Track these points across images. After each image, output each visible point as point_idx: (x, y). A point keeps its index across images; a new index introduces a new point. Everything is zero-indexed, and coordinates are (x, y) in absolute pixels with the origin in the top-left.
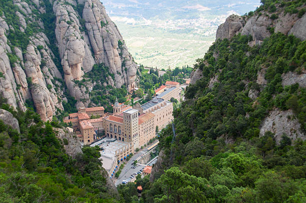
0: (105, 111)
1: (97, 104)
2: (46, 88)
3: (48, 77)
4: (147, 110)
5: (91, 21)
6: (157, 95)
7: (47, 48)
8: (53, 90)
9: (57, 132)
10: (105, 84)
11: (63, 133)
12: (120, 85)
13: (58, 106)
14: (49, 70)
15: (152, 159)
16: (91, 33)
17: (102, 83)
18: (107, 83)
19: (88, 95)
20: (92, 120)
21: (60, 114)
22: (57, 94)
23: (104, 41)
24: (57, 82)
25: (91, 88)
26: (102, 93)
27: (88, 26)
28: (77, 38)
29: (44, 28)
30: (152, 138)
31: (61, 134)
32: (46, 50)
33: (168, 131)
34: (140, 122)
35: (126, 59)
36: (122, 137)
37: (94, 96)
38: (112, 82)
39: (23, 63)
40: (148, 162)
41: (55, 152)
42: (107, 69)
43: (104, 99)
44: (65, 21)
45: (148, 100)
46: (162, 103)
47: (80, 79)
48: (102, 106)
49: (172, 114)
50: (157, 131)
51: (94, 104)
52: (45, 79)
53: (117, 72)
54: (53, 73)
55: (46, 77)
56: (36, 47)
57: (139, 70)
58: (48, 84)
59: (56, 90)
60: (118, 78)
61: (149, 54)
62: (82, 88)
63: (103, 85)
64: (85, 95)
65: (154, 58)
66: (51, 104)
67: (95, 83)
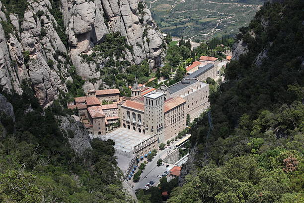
0: (121, 95)
1: (110, 85)
2: (47, 65)
3: (49, 50)
7: (48, 13)
8: (55, 66)
9: (60, 121)
10: (121, 60)
11: (68, 123)
12: (139, 61)
13: (61, 88)
14: (50, 41)
15: (180, 158)
17: (117, 59)
18: (124, 58)
19: (99, 73)
20: (105, 107)
21: (63, 98)
22: (60, 72)
23: (121, 4)
24: (60, 57)
25: (103, 65)
26: (117, 71)
28: (86, 1)
30: (181, 130)
32: (48, 17)
33: (202, 121)
35: (148, 26)
36: (142, 128)
37: (107, 75)
38: (129, 57)
39: (19, 33)
40: (176, 162)
41: (57, 146)
42: (125, 40)
43: (121, 79)
45: (178, 79)
46: (195, 84)
47: (89, 53)
48: (117, 88)
49: (208, 99)
50: (188, 121)
51: (107, 86)
52: (46, 52)
53: (137, 43)
54: (55, 45)
55: (47, 51)
56: (35, 13)
57: (165, 41)
58: (48, 58)
59: (59, 67)
60: (137, 51)
61: (178, 20)
62: (91, 65)
63: (118, 61)
64: (95, 74)
65: (186, 25)
66: (52, 85)
67: (108, 59)
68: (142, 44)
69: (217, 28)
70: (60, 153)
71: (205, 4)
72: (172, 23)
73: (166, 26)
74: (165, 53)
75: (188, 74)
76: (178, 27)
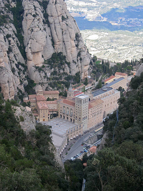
0: (60, 95)
1: (53, 87)
2: (11, 71)
3: (13, 62)
4: (97, 97)
5: (53, 15)
7: (14, 36)
8: (16, 73)
9: (15, 110)
10: (62, 71)
11: (20, 111)
12: (74, 73)
13: (20, 88)
14: (14, 55)
16: (53, 26)
17: (59, 70)
18: (64, 70)
19: (46, 79)
20: (48, 102)
21: (21, 94)
22: (20, 77)
23: (64, 33)
24: (20, 67)
25: (49, 74)
26: (58, 78)
27: (51, 20)
28: (40, 29)
29: (13, 20)
31: (18, 112)
32: (13, 38)
34: (90, 107)
35: (81, 50)
36: (73, 118)
37: (52, 81)
38: (67, 70)
40: (94, 142)
41: (12, 127)
42: (65, 57)
43: (60, 84)
44: (31, 15)
45: (99, 87)
46: (111, 91)
47: (40, 65)
48: (58, 90)
51: (51, 88)
52: (11, 63)
53: (73, 61)
54: (17, 58)
55: (12, 62)
56: (5, 36)
57: (92, 60)
58: (12, 67)
59: (19, 74)
60: (73, 66)
61: (103, 47)
62: (41, 73)
63: (59, 72)
64: (43, 80)
65: (108, 50)
66: (14, 86)
67: (53, 70)
68: (76, 61)
69: (129, 54)
70: (13, 132)
71: (122, 36)
72: (98, 48)
75: (107, 84)
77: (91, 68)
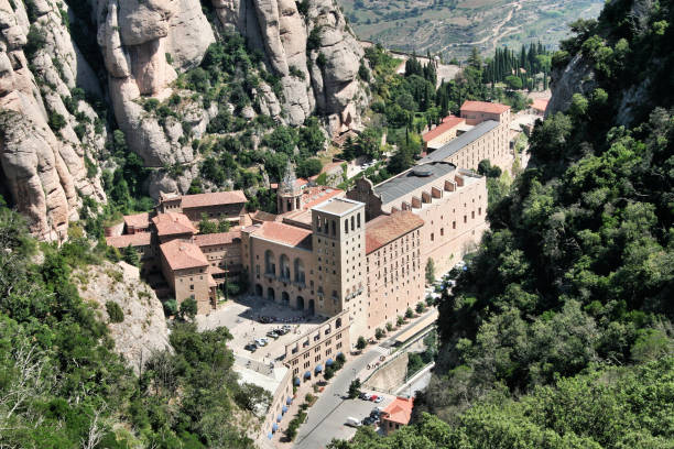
1: (219, 182)
2: (47, 127)
3: (53, 87)
4: (397, 204)
6: (430, 151)
8: (68, 132)
10: (250, 112)
12: (299, 116)
13: (88, 190)
14: (56, 63)
15: (409, 375)
17: (238, 111)
18: (257, 109)
19: (188, 150)
20: (207, 239)
22: (85, 147)
24: (83, 107)
25: (202, 128)
26: (238, 144)
34: (374, 247)
35: (321, 22)
36: (307, 295)
37: (212, 155)
40: (399, 386)
43: (245, 163)
45: (399, 166)
46: (450, 177)
47: (163, 95)
48: (237, 187)
49: (484, 214)
50: (430, 278)
51: (209, 183)
52: (43, 94)
53: (292, 68)
55: (46, 88)
57: (366, 61)
58: (52, 109)
59: (80, 132)
60: (293, 89)
62: (168, 128)
63: (241, 116)
64: (179, 152)
65: (421, 18)
66: (63, 183)
67: (214, 110)
69: (507, 24)
72: (385, 12)
73: (368, 23)
74: (368, 94)
76: (400, 21)
77: (363, 94)
